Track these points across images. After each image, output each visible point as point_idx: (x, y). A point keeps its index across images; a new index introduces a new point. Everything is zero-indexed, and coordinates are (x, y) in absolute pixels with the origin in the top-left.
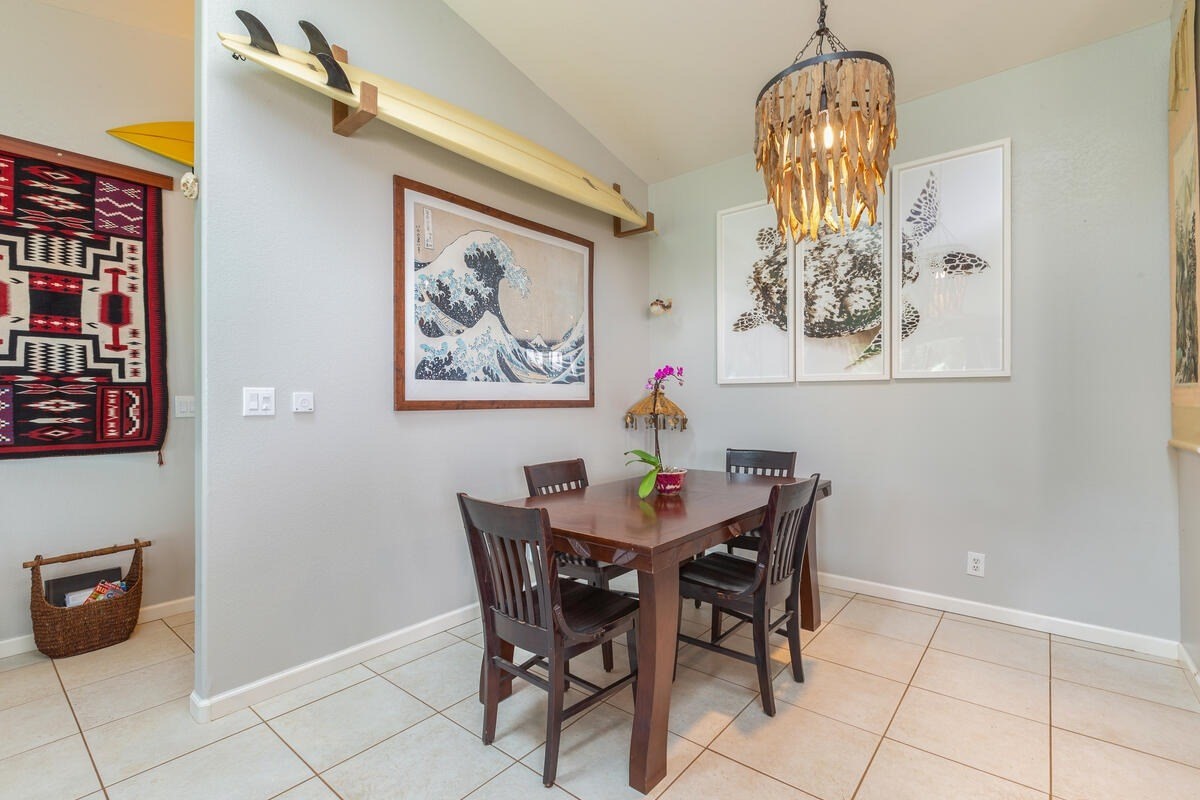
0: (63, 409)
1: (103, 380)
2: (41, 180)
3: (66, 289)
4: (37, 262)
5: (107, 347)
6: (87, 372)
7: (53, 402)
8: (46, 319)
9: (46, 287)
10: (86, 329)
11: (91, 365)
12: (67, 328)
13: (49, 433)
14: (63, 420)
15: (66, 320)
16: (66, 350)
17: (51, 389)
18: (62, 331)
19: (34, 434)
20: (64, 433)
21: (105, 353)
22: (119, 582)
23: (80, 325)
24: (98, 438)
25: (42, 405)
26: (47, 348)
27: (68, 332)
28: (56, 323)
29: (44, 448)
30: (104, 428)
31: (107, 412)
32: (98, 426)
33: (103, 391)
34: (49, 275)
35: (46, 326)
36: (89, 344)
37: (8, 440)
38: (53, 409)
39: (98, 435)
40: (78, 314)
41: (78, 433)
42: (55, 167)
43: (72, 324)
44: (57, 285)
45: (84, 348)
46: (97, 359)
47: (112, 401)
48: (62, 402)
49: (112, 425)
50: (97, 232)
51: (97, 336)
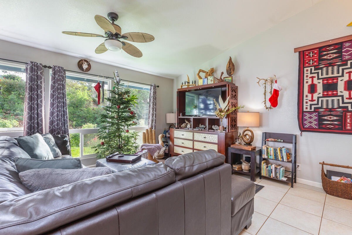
0: (332, 119)
1: (345, 110)
2: (325, 51)
3: (333, 82)
4: (325, 76)
5: (347, 98)
6: (339, 107)
7: (329, 117)
8: (327, 92)
9: (327, 83)
10: (339, 94)
11: (341, 105)
12: (333, 94)
13: (328, 126)
14: (332, 123)
15: (333, 92)
16: (333, 101)
17: (329, 113)
18: (332, 95)
19: (324, 126)
20: (332, 126)
21: (346, 101)
22: (350, 179)
23: (337, 92)
24: (344, 129)
25: (326, 118)
26: (327, 101)
27: (334, 95)
28: (330, 93)
29: (326, 130)
30: (345, 126)
31: (347, 120)
32: (344, 125)
33: (345, 113)
34: (328, 79)
35: (327, 94)
36: (340, 98)
37: (317, 127)
38: (329, 119)
39: (344, 128)
40: (337, 89)
41: (337, 127)
42: (329, 46)
43: (335, 93)
44: (330, 81)
45: (339, 100)
46: (343, 103)
47: (349, 117)
48: (332, 117)
49: (348, 125)
50: (343, 61)
51: (343, 95)
